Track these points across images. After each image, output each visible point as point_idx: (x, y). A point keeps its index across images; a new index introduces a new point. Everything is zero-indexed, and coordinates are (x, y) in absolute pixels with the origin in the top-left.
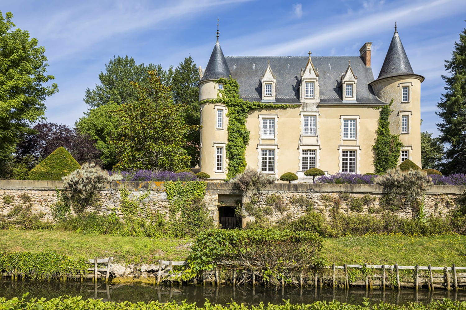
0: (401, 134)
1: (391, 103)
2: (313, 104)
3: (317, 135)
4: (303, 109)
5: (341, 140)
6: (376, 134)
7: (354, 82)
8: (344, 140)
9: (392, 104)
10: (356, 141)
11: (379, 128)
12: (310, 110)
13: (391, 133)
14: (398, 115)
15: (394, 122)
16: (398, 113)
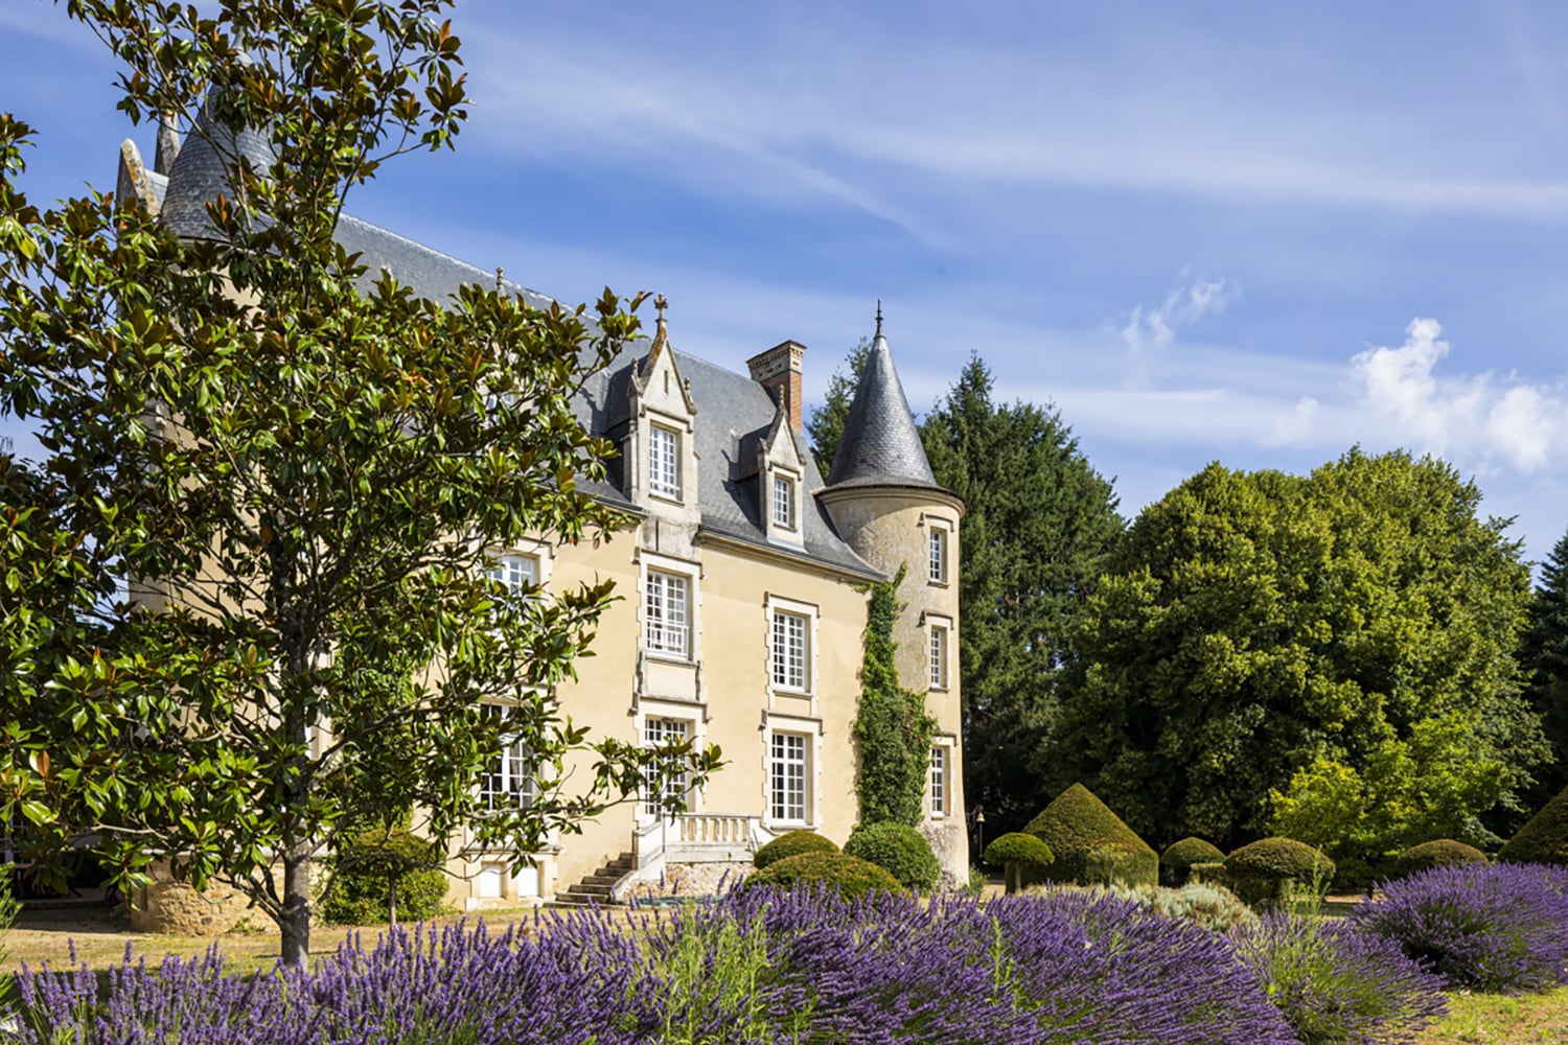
0: (931, 690)
1: (900, 576)
2: (680, 525)
3: (695, 662)
4: (646, 538)
5: (770, 691)
6: (858, 682)
7: (798, 473)
8: (778, 694)
9: (903, 582)
10: (809, 699)
11: (867, 662)
12: (671, 551)
13: (902, 684)
14: (921, 624)
15: (909, 647)
16: (922, 618)
